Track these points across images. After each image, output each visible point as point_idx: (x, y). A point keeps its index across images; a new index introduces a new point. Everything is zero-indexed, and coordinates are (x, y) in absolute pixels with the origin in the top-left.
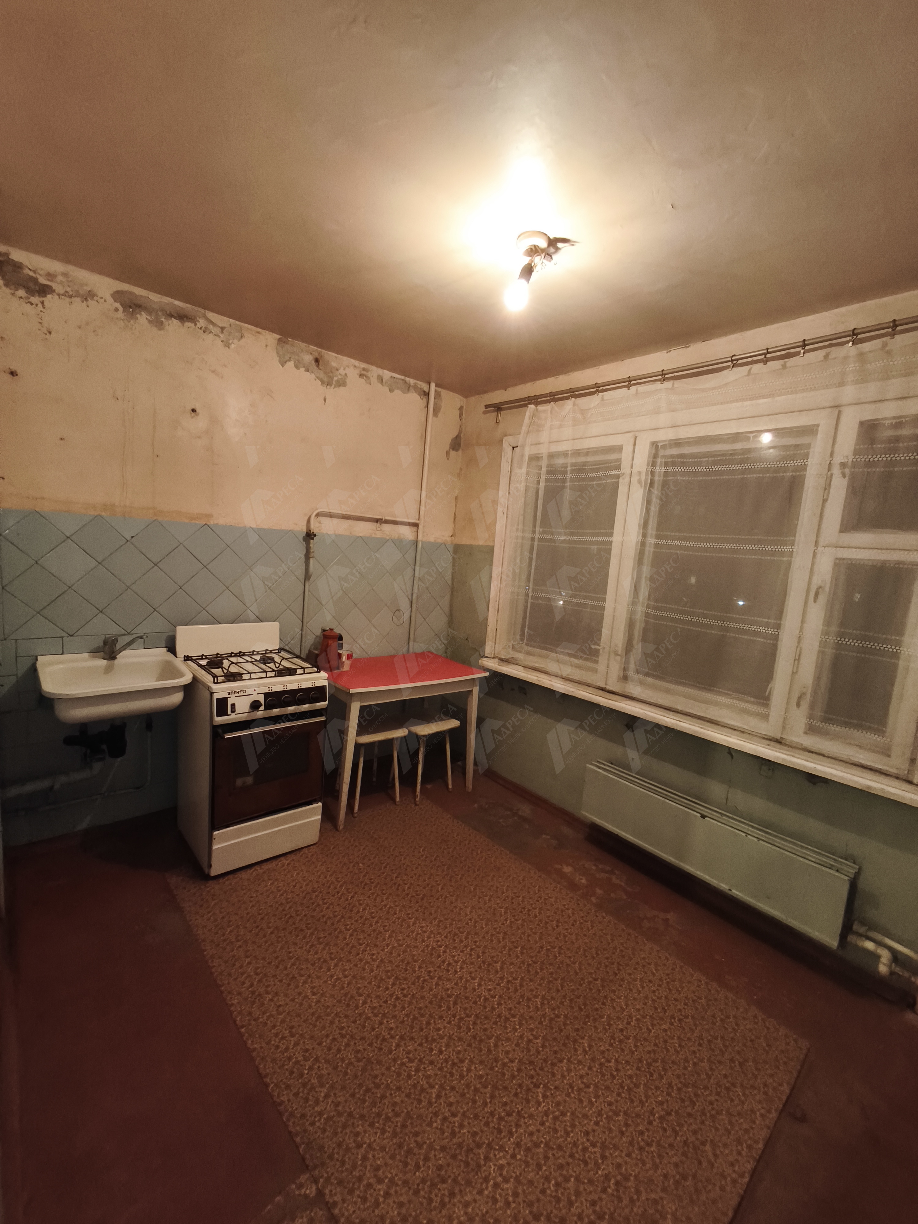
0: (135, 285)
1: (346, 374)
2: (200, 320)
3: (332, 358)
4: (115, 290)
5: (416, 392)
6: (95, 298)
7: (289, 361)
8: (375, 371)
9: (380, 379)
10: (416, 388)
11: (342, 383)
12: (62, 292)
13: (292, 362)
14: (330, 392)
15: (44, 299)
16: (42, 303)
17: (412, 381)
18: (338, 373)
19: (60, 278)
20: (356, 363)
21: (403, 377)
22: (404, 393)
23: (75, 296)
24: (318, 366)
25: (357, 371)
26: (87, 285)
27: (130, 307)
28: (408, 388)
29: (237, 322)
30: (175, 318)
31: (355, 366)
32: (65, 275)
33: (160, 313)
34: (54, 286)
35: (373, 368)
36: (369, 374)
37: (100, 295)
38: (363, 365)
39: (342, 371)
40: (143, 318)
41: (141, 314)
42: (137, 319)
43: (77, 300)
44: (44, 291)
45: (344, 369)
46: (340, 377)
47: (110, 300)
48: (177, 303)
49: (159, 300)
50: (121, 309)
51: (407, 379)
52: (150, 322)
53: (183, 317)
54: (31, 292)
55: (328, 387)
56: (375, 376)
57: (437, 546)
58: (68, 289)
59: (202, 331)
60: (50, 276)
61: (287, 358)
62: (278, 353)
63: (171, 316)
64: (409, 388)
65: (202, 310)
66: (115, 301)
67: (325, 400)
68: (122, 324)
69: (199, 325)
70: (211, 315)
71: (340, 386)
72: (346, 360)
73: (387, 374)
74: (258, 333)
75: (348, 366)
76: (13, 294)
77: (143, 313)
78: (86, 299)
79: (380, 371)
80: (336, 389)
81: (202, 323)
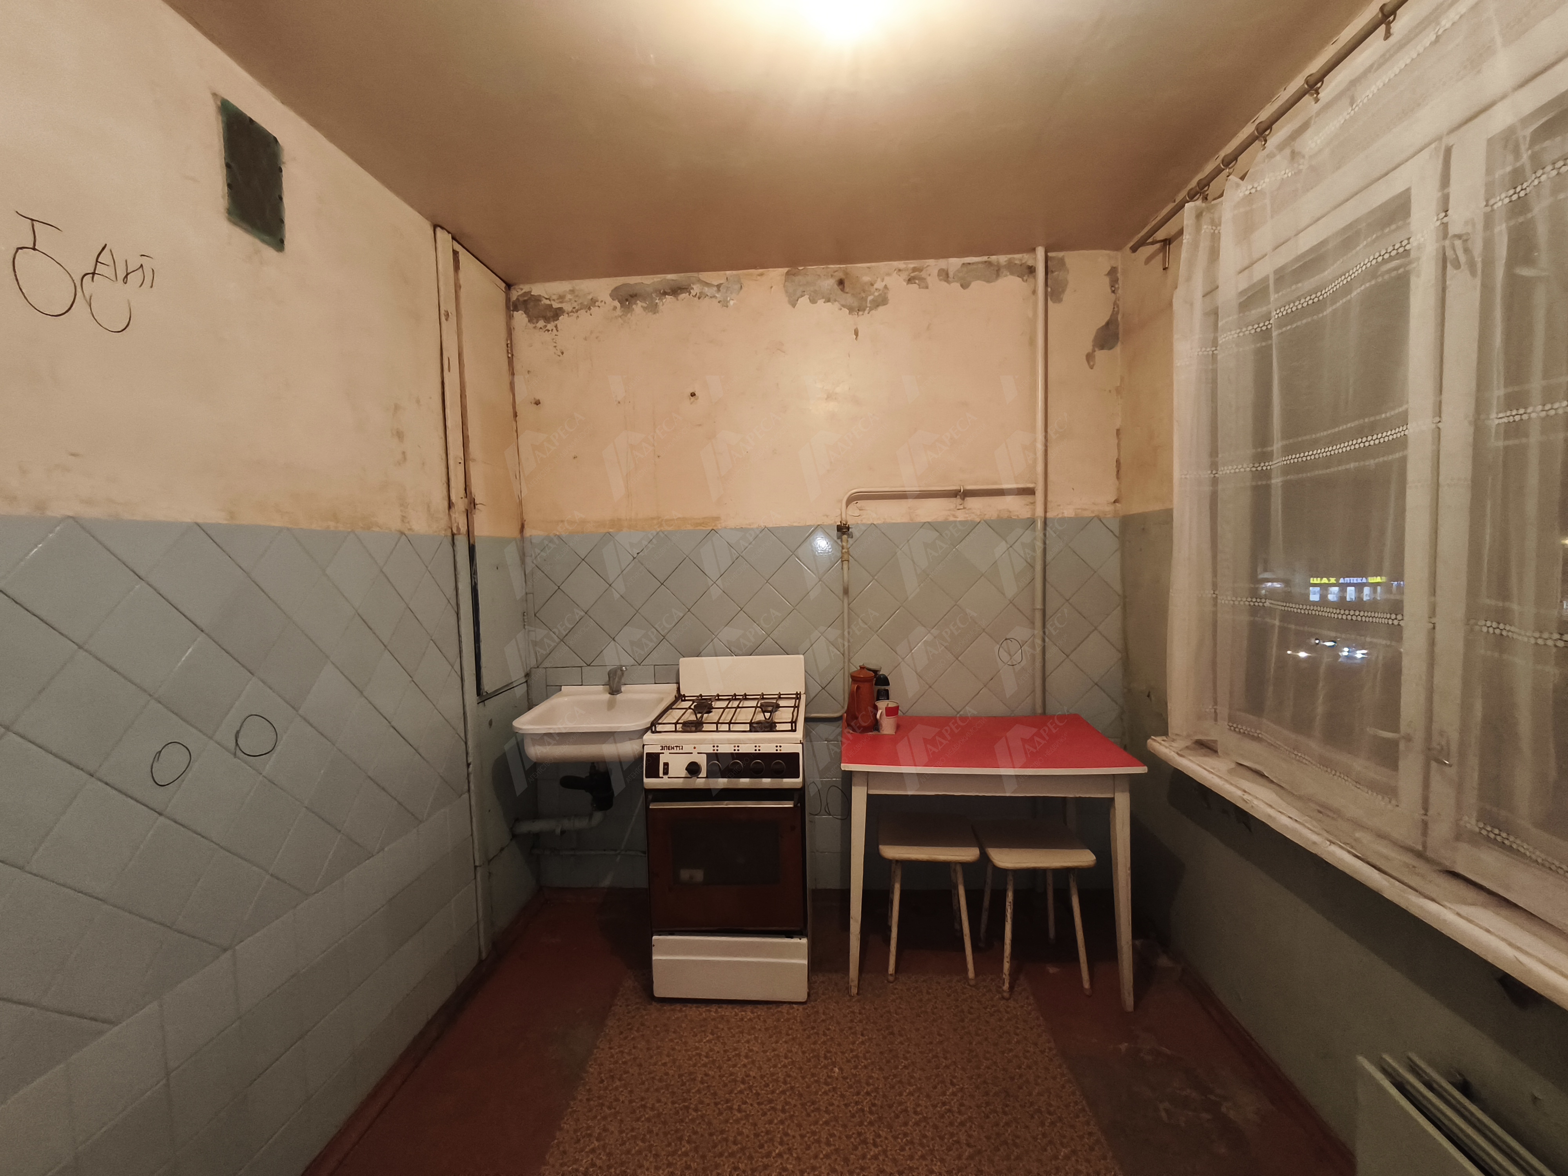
0: (629, 275)
1: (886, 287)
2: (694, 287)
3: (862, 271)
4: (613, 288)
5: (1012, 274)
6: (597, 304)
7: (802, 296)
8: (933, 265)
9: (944, 275)
10: (1012, 268)
11: (882, 301)
12: (570, 309)
13: (807, 297)
14: (863, 321)
15: (556, 322)
16: (556, 326)
17: (1003, 259)
18: (873, 289)
19: (569, 296)
20: (901, 264)
21: (985, 258)
22: (988, 281)
23: (581, 309)
24: (843, 290)
25: (905, 276)
26: (589, 294)
27: (627, 300)
28: (996, 272)
29: (734, 272)
30: (668, 294)
31: (900, 270)
32: (572, 291)
33: (654, 295)
34: (564, 306)
35: (931, 262)
36: (923, 274)
37: (600, 299)
38: (912, 264)
39: (879, 285)
40: (638, 307)
41: (636, 304)
42: (633, 309)
43: (583, 312)
44: (557, 314)
45: (883, 280)
46: (876, 294)
47: (609, 299)
48: (670, 277)
49: (652, 281)
50: (618, 305)
51: (993, 258)
52: (645, 308)
53: (676, 290)
54: (547, 320)
55: (860, 313)
56: (935, 272)
57: (1082, 524)
58: (575, 305)
59: (696, 299)
60: (561, 298)
61: (799, 293)
62: (786, 292)
63: (665, 293)
64: (998, 271)
65: (695, 274)
66: (613, 300)
67: (856, 333)
68: (620, 320)
69: (693, 292)
70: (705, 276)
71: (878, 306)
72: (883, 266)
73: (954, 263)
74: (761, 275)
75: (888, 274)
76: (535, 327)
77: (638, 302)
78: (590, 309)
79: (942, 263)
80: (873, 312)
81: (696, 289)
